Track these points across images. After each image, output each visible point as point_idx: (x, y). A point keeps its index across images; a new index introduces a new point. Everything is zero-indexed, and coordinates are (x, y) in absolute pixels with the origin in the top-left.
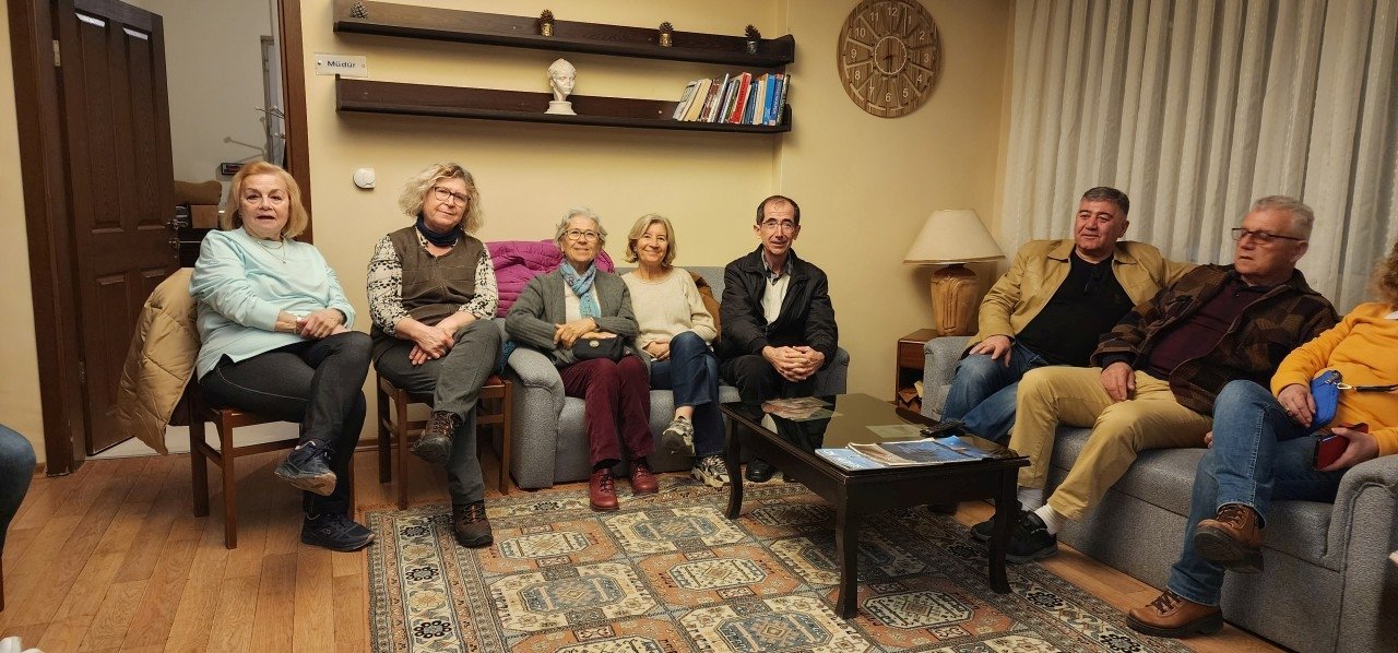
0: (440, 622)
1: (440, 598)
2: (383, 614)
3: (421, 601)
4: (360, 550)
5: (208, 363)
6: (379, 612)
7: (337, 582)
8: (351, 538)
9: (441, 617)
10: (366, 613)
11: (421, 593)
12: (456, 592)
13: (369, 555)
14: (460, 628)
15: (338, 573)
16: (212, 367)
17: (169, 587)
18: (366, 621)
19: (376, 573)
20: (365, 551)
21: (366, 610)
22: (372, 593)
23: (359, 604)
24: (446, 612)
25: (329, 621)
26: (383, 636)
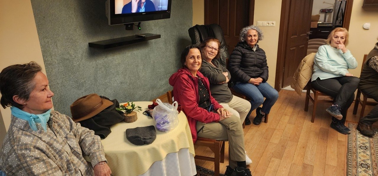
0: (367, 165)
1: (368, 157)
2: (350, 156)
3: (362, 156)
4: (346, 134)
5: (314, 79)
6: (349, 154)
7: (339, 141)
8: (344, 131)
9: (368, 163)
10: (346, 154)
11: (362, 154)
12: (373, 157)
13: (348, 137)
14: (373, 169)
15: (339, 139)
16: (315, 80)
17: (299, 128)
18: (346, 156)
19: (350, 143)
20: (347, 135)
21: (346, 153)
22: (348, 148)
23: (344, 150)
24: (369, 162)
25: (336, 152)
26: (350, 162)
